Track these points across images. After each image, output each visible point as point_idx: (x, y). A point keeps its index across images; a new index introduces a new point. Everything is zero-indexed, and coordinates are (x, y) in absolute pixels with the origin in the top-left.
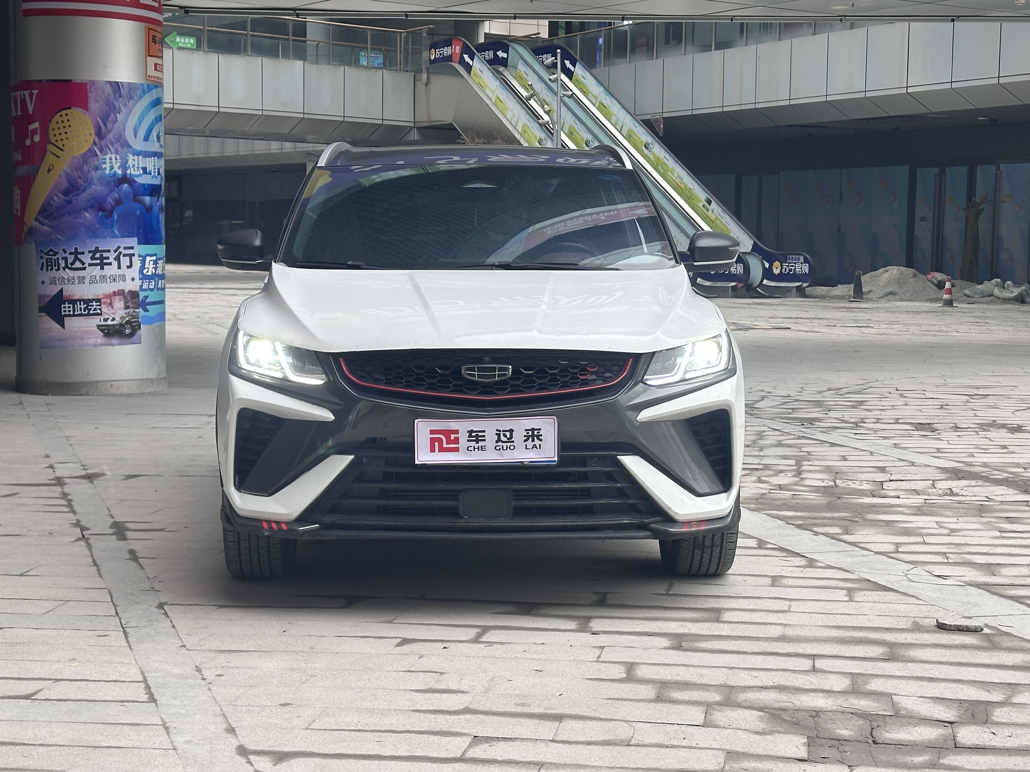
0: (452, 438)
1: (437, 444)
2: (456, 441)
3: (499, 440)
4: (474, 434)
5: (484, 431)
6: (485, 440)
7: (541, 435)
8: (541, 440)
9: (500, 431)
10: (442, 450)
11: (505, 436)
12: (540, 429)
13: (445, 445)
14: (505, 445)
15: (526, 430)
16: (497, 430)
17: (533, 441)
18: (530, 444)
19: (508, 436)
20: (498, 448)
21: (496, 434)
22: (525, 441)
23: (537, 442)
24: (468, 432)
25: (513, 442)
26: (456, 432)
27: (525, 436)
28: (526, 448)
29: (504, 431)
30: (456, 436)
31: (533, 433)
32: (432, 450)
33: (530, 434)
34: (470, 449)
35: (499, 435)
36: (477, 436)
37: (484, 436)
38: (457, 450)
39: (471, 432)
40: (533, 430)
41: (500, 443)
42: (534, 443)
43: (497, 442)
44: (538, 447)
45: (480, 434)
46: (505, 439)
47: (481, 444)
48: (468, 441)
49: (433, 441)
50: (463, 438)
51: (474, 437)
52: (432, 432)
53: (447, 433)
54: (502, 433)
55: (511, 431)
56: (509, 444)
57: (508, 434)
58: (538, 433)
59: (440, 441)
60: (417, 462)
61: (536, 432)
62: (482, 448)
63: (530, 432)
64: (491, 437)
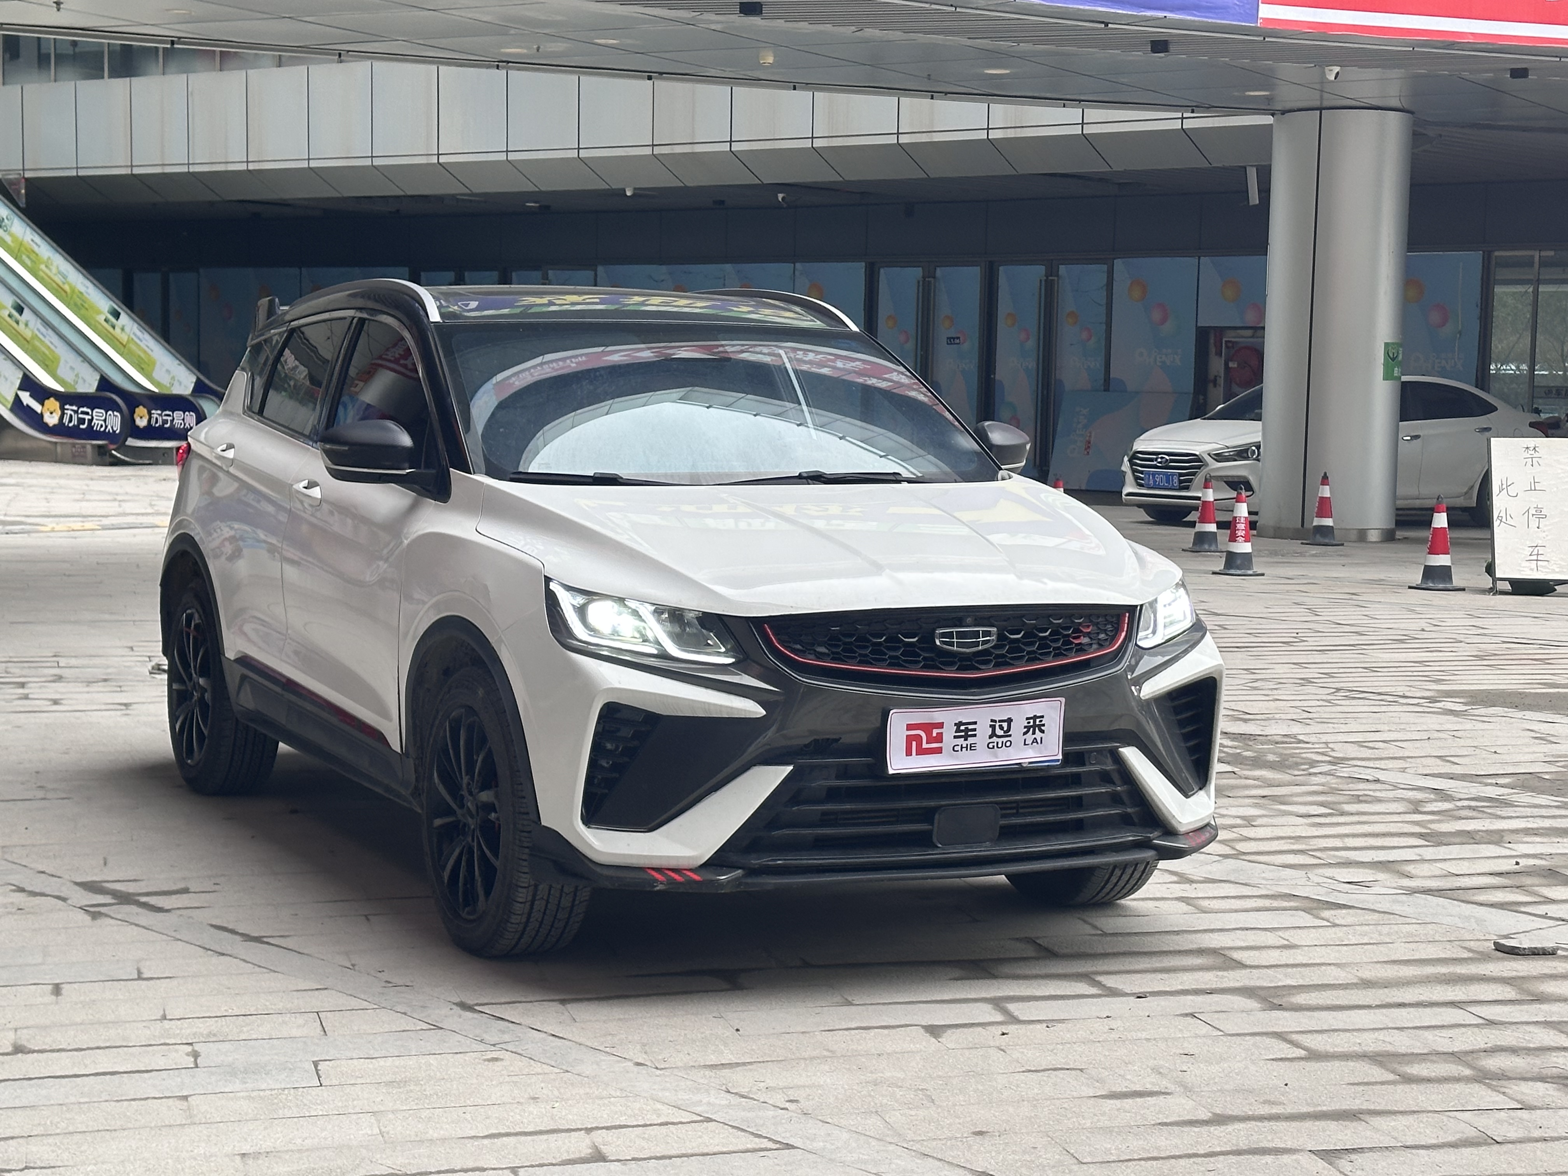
0: (934, 735)
1: (914, 743)
2: (939, 738)
3: (993, 735)
4: (962, 728)
5: (975, 723)
6: (975, 735)
7: (1044, 725)
8: (1043, 731)
9: (995, 721)
10: (921, 752)
11: (1001, 728)
12: (1042, 717)
13: (925, 746)
14: (1000, 740)
15: (1027, 719)
16: (992, 721)
17: (1034, 733)
18: (1030, 737)
19: (1005, 729)
20: (991, 746)
21: (991, 726)
22: (1025, 734)
23: (1038, 735)
24: (956, 724)
25: (1010, 736)
26: (941, 725)
27: (1025, 727)
28: (1025, 744)
29: (1000, 721)
30: (939, 731)
31: (1035, 722)
32: (909, 753)
33: (1032, 724)
34: (956, 748)
35: (993, 727)
36: (967, 730)
37: (975, 730)
38: (939, 751)
39: (958, 725)
40: (1035, 718)
41: (995, 739)
42: (1034, 736)
43: (990, 737)
44: (1039, 741)
45: (970, 727)
46: (1001, 733)
47: (971, 740)
48: (955, 737)
49: (909, 739)
50: (949, 732)
51: (962, 731)
52: (910, 727)
53: (928, 727)
54: (997, 724)
55: (1009, 721)
56: (1005, 739)
57: (1005, 725)
58: (1041, 721)
59: (918, 738)
60: (891, 772)
61: (1038, 720)
62: (972, 747)
63: (1032, 721)
64: (983, 730)
